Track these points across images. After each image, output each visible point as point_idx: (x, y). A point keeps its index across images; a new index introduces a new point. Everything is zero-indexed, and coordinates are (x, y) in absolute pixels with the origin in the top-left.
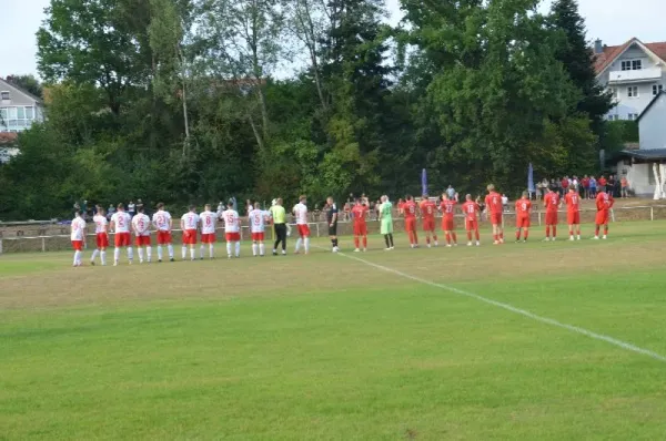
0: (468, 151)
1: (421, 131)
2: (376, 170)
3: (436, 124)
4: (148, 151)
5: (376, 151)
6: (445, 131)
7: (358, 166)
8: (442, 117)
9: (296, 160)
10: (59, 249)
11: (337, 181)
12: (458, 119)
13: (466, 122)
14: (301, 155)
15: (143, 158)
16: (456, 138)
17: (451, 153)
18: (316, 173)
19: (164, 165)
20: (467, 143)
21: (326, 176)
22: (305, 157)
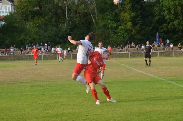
0: (176, 25)
1: (157, 18)
2: (139, 32)
3: (163, 15)
4: (52, 24)
5: (139, 25)
6: (167, 17)
7: (132, 31)
8: (166, 12)
9: (108, 29)
10: (19, 60)
11: (123, 37)
12: (173, 13)
13: (176, 14)
14: (109, 26)
15: (50, 27)
16: (172, 20)
17: (169, 26)
18: (115, 33)
19: (58, 29)
20: (176, 22)
21: (119, 35)
22: (111, 28)
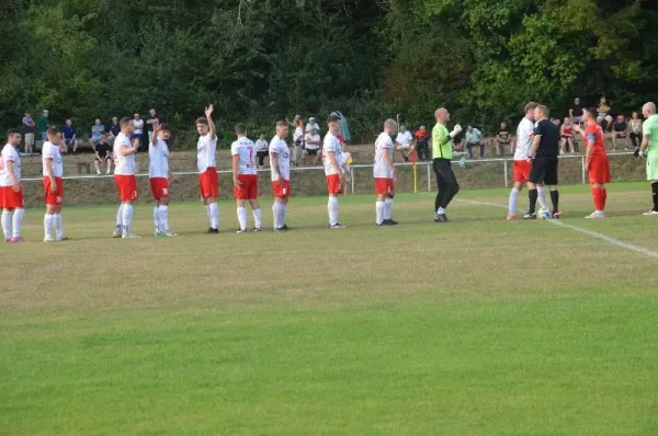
2: (633, 48)
4: (169, 12)
7: (594, 42)
9: (465, 32)
11: (548, 74)
14: (474, 19)
15: (158, 27)
18: (504, 56)
19: (201, 41)
21: (525, 62)
22: (483, 27)
